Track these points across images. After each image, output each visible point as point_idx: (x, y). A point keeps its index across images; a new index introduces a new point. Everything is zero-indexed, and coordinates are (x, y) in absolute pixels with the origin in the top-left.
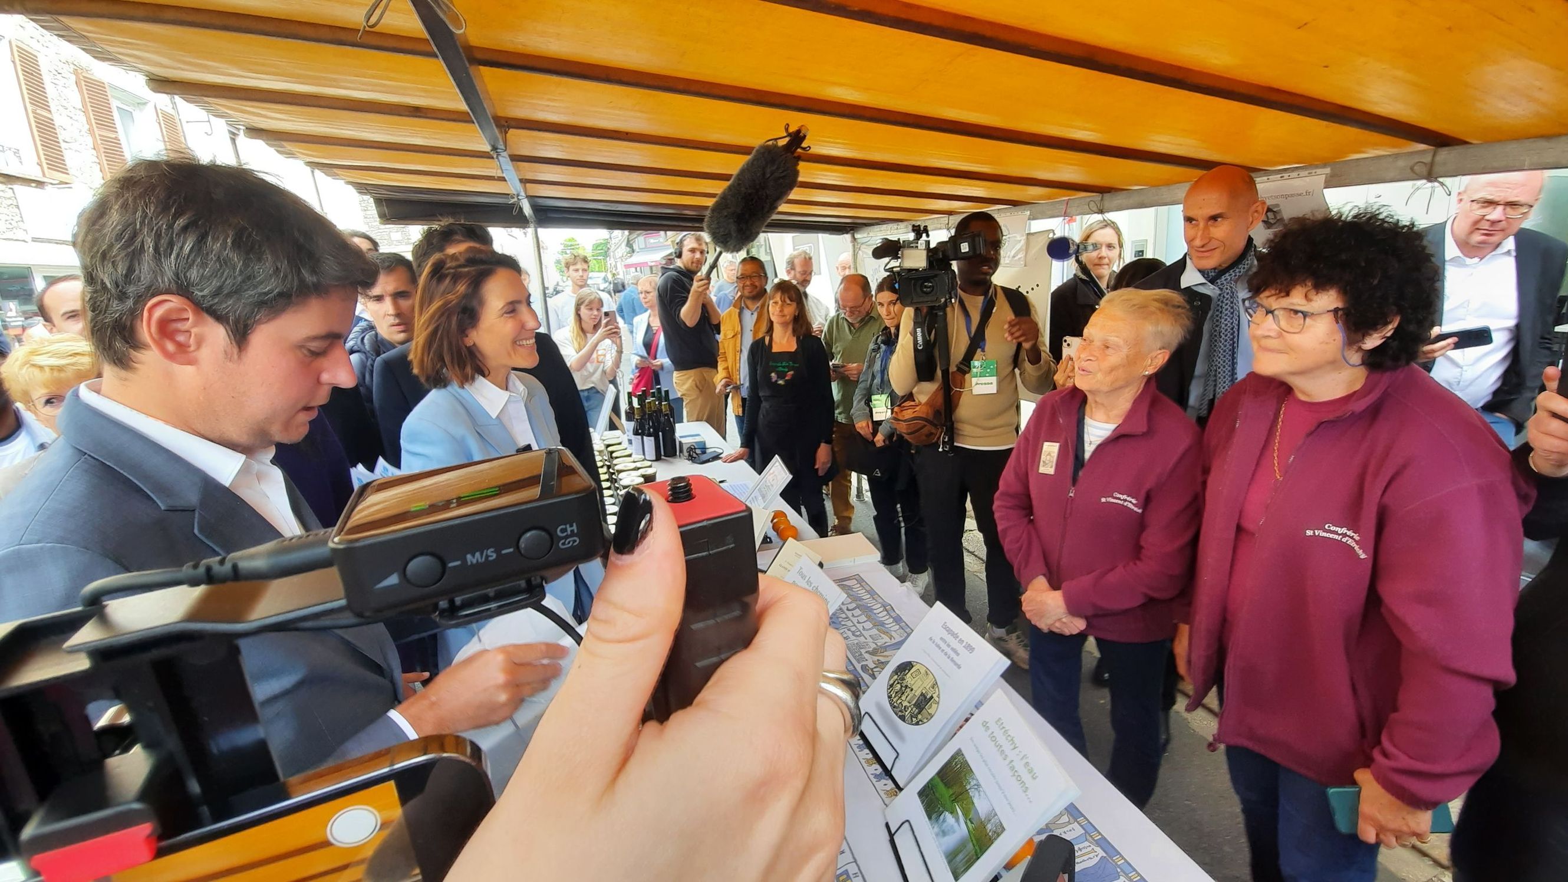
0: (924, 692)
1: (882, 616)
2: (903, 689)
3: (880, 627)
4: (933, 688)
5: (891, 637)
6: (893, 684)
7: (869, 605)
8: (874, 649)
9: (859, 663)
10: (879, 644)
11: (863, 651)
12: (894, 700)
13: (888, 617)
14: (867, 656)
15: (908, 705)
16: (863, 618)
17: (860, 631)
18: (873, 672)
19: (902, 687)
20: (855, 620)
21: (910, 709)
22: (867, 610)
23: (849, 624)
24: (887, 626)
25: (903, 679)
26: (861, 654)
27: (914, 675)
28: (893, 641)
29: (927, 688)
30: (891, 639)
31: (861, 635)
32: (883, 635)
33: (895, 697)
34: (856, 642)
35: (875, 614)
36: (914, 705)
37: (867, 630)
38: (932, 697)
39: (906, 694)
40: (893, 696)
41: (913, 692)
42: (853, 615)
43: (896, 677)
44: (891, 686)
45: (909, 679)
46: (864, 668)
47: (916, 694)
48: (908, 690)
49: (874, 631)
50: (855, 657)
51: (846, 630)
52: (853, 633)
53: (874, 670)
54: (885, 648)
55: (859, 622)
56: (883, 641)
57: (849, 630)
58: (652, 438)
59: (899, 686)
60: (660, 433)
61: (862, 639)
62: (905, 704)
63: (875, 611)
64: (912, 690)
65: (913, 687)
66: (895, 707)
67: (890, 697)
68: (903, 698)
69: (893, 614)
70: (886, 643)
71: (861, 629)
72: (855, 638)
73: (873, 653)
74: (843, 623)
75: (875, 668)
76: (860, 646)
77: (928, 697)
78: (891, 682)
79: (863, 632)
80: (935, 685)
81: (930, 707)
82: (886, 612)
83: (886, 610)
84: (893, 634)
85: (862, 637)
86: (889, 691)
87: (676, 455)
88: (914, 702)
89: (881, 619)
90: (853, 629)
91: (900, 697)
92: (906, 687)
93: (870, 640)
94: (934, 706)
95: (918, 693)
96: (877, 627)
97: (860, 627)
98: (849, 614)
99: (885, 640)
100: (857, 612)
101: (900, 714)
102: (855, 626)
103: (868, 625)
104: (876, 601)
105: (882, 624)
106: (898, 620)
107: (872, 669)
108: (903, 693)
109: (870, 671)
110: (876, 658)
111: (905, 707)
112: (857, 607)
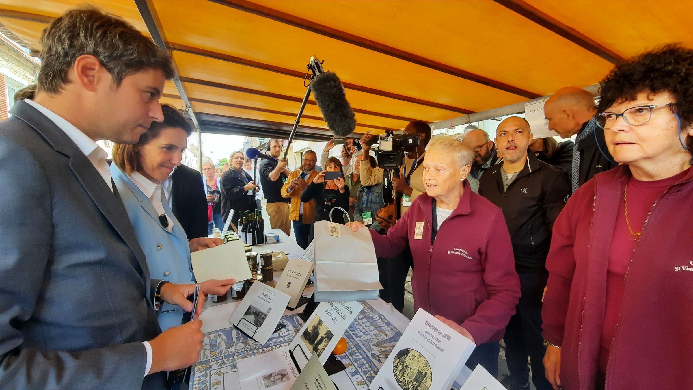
0: (420, 370)
1: (379, 322)
2: (405, 368)
3: (378, 329)
4: (426, 367)
5: (386, 335)
6: (397, 365)
7: (371, 316)
8: (378, 343)
9: (369, 352)
10: (380, 339)
11: (371, 344)
12: (399, 377)
13: (382, 322)
14: (374, 347)
15: (410, 380)
16: (368, 324)
17: (367, 331)
18: (379, 357)
19: (403, 367)
20: (364, 325)
21: (411, 383)
22: (370, 319)
23: (361, 327)
24: (383, 328)
25: (404, 361)
26: (370, 347)
27: (411, 358)
28: (388, 337)
29: (422, 367)
30: (386, 336)
31: (369, 334)
32: (380, 333)
33: (399, 374)
34: (366, 339)
35: (375, 321)
36: (414, 380)
37: (372, 331)
38: (426, 374)
39: (407, 372)
40: (398, 374)
41: (412, 370)
42: (362, 322)
43: (398, 360)
44: (396, 367)
45: (408, 361)
46: (373, 355)
47: (415, 372)
48: (408, 369)
49: (376, 332)
50: (366, 348)
51: (359, 331)
52: (364, 333)
53: (380, 356)
54: (383, 342)
55: (366, 326)
56: (382, 337)
57: (361, 331)
58: (251, 234)
59: (401, 366)
60: (256, 231)
61: (369, 337)
62: (407, 379)
63: (375, 320)
64: (411, 369)
65: (411, 367)
66: (400, 382)
67: (395, 375)
68: (406, 375)
69: (385, 321)
70: (383, 339)
71: (368, 330)
72: (365, 336)
73: (377, 345)
74: (357, 327)
75: (379, 355)
76: (368, 341)
77: (423, 374)
78: (396, 364)
79: (369, 332)
80: (427, 364)
81: (426, 381)
82: (381, 320)
83: (381, 319)
84: (387, 333)
85: (369, 335)
86: (395, 370)
87: (263, 242)
88: (414, 378)
89: (379, 324)
90: (363, 330)
91: (403, 375)
92: (407, 367)
93: (374, 337)
94: (429, 380)
95: (416, 371)
96: (377, 329)
97: (367, 329)
98: (360, 321)
99: (383, 336)
100: (364, 320)
101: (404, 387)
102: (364, 328)
103: (372, 328)
104: (375, 313)
105: (380, 327)
106: (388, 324)
107: (378, 356)
108: (405, 372)
109: (377, 358)
110: (379, 349)
111: (407, 381)
112: (364, 317)
